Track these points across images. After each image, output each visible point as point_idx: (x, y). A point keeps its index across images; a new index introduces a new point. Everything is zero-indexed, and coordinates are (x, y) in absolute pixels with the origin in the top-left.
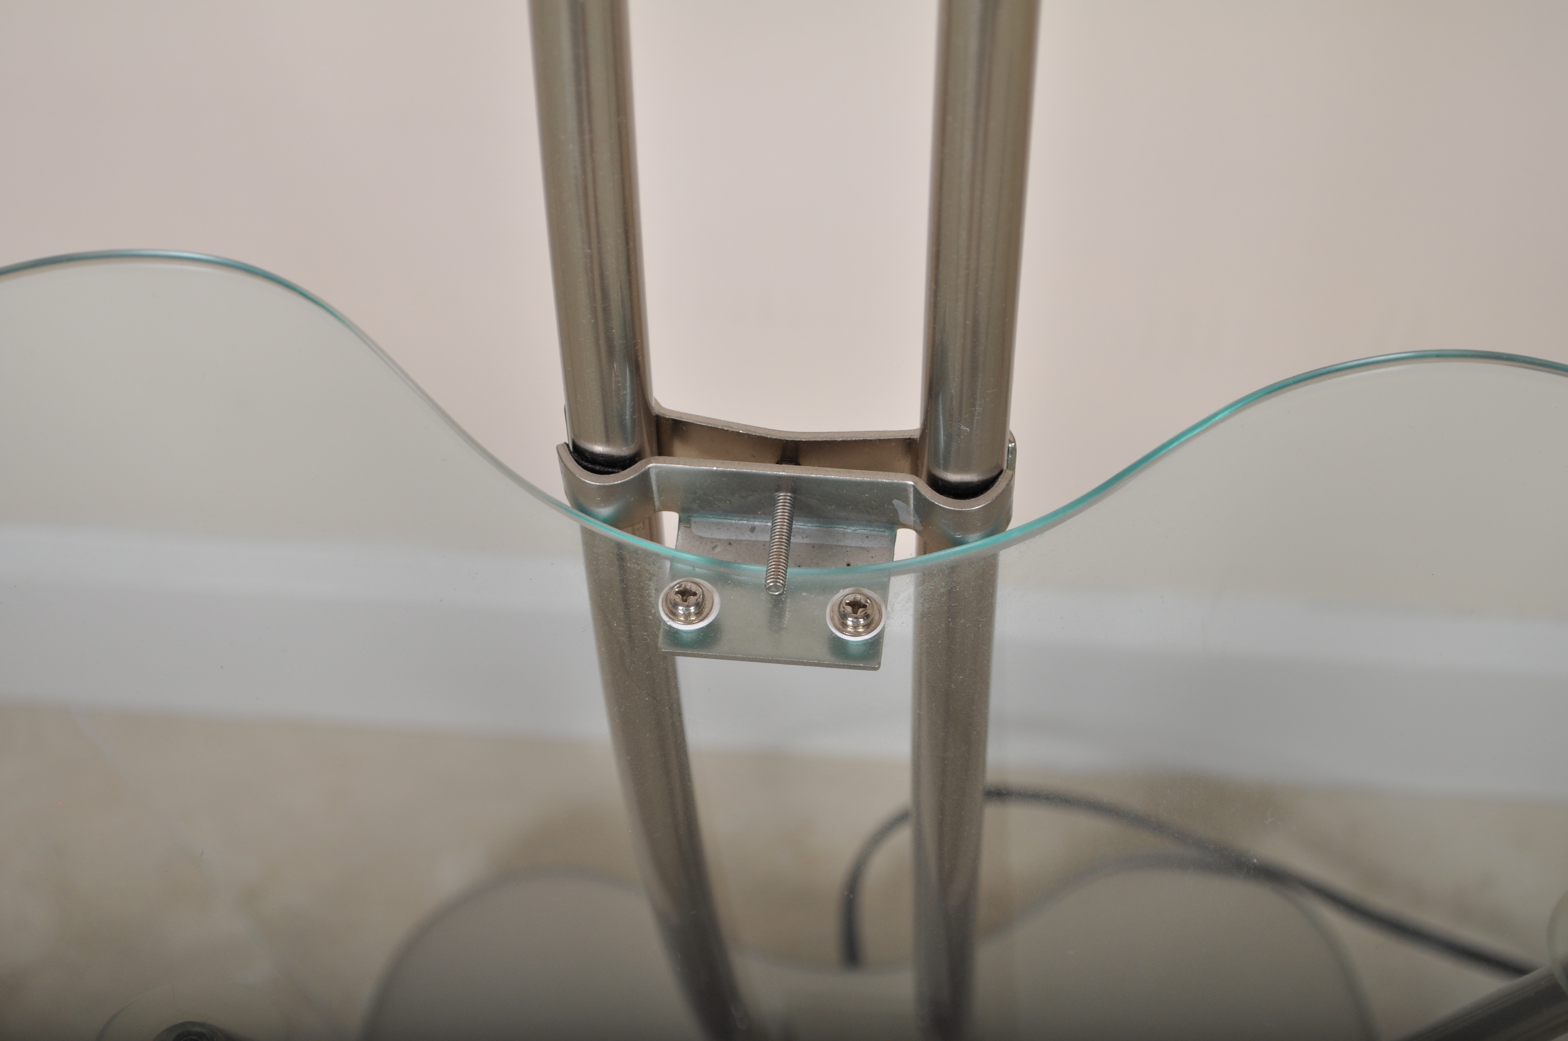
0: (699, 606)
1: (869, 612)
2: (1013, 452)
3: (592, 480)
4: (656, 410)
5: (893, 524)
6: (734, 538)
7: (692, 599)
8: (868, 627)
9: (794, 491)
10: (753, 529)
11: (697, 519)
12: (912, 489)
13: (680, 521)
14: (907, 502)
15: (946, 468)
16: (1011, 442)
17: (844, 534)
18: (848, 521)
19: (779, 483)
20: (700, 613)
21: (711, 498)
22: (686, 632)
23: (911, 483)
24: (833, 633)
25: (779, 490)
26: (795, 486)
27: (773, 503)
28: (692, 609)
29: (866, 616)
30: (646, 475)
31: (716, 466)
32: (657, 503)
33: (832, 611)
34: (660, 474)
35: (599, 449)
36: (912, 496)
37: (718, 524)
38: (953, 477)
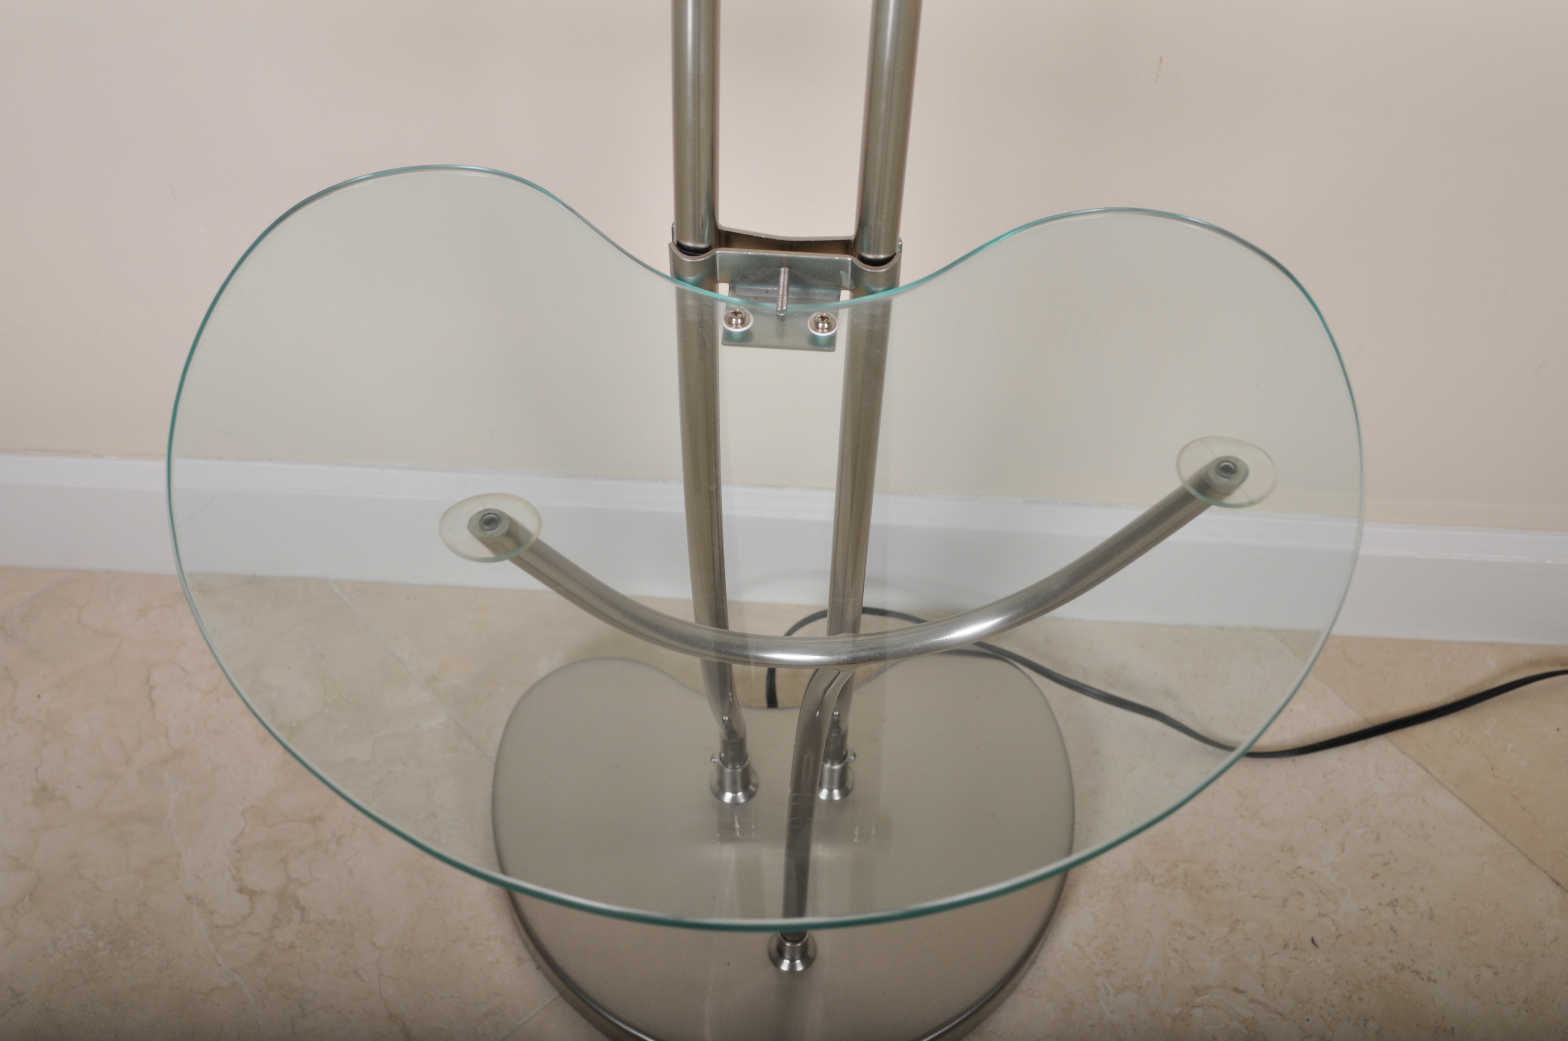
0: (743, 320)
1: (829, 321)
2: (901, 247)
3: (687, 259)
4: (720, 228)
5: (839, 287)
6: (758, 296)
7: (739, 315)
8: (829, 329)
9: (790, 267)
10: (767, 292)
11: (739, 287)
12: (850, 263)
13: (730, 288)
14: (847, 272)
15: (868, 252)
16: (900, 242)
17: (814, 293)
18: (817, 286)
19: (781, 263)
20: (743, 324)
21: (747, 273)
22: (736, 332)
23: (850, 259)
24: (811, 332)
25: (781, 267)
26: (790, 264)
27: (778, 274)
28: (739, 321)
29: (829, 324)
30: (714, 258)
31: (751, 252)
32: (718, 278)
33: (811, 322)
34: (722, 255)
35: (690, 244)
36: (850, 268)
37: (749, 289)
38: (870, 256)
